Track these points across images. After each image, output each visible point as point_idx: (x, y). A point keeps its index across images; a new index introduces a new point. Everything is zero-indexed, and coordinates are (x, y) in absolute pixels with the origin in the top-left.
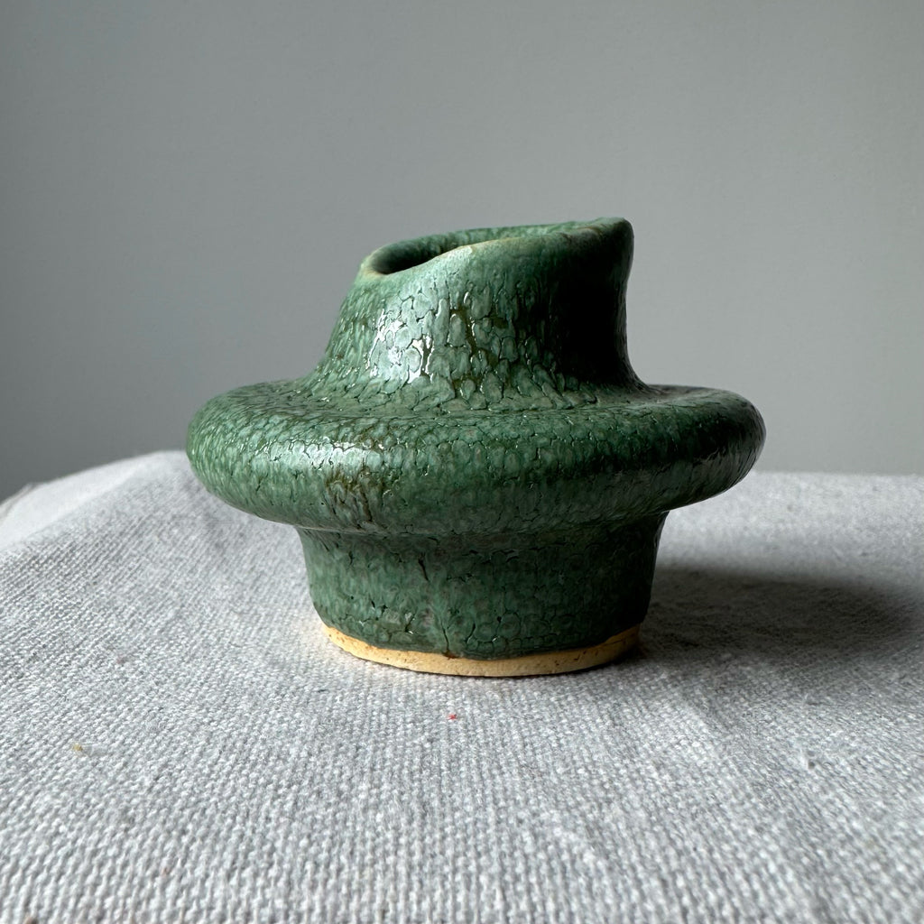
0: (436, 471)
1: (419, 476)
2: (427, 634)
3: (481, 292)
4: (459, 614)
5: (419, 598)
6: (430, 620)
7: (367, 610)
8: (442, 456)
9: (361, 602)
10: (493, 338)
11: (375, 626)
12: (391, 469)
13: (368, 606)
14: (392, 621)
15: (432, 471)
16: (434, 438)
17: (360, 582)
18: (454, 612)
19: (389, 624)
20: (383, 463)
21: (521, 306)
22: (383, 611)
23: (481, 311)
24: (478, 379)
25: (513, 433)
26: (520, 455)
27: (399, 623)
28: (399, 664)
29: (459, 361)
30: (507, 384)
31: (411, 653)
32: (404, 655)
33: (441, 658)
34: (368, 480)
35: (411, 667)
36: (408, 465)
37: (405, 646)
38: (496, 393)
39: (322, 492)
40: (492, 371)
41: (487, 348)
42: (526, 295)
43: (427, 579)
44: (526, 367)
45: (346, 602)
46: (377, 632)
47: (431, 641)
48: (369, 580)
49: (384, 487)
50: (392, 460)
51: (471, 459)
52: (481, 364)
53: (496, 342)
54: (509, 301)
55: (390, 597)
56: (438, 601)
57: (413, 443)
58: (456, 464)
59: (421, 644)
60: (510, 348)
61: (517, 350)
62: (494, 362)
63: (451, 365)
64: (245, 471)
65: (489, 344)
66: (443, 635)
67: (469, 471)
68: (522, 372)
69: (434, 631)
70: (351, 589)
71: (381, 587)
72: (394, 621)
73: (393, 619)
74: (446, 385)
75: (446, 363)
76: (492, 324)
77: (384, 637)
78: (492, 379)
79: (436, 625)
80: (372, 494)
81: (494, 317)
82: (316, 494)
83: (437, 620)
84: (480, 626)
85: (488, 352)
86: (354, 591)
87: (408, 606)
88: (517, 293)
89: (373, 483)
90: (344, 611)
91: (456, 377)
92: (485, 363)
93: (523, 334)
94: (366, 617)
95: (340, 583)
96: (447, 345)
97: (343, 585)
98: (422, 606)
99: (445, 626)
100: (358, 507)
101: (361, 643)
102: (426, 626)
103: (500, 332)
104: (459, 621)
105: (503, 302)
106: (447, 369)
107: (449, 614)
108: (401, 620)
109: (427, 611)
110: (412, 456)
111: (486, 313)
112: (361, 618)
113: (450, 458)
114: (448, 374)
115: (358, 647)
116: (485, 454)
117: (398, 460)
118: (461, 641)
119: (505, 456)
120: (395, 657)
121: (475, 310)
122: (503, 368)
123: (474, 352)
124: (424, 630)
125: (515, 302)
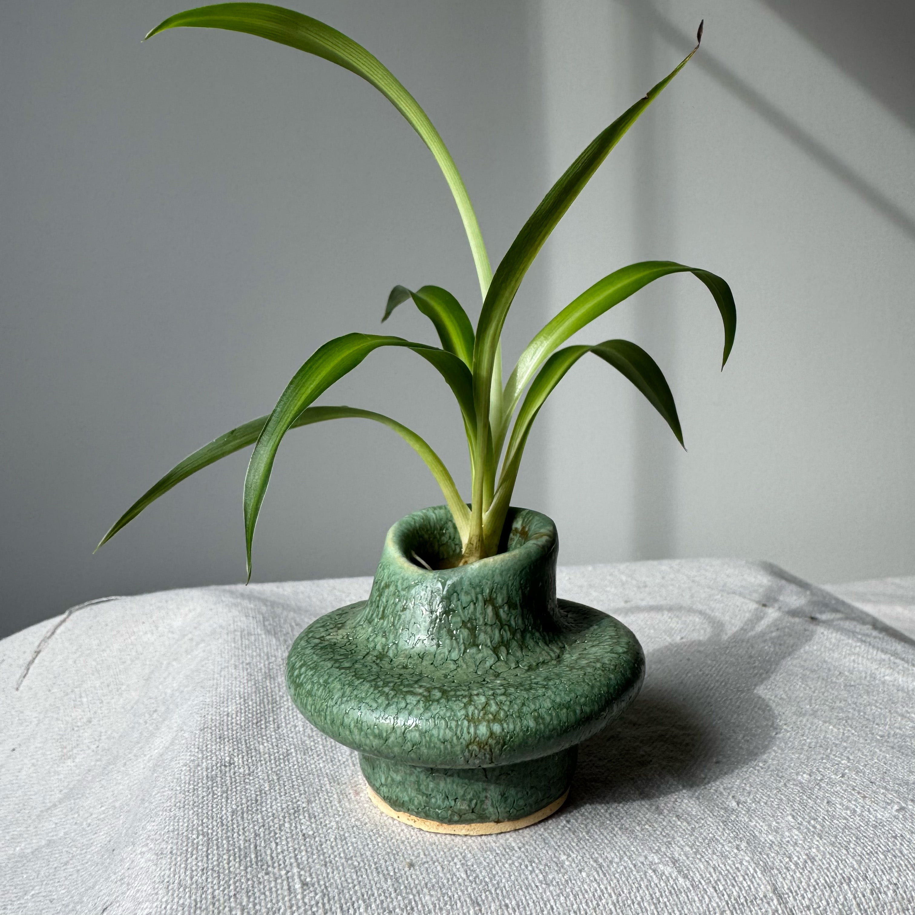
0: (534, 730)
1: (524, 735)
2: (487, 812)
3: (501, 588)
4: (506, 795)
5: (481, 790)
6: (488, 803)
7: (443, 802)
8: (536, 719)
9: (438, 797)
10: (511, 617)
11: (450, 812)
12: (508, 733)
13: (444, 799)
14: (463, 807)
15: (532, 730)
16: (528, 709)
17: (438, 784)
18: (503, 795)
19: (460, 810)
20: (503, 730)
21: (523, 593)
22: (455, 801)
23: (503, 600)
24: (507, 646)
25: (568, 699)
26: (575, 712)
27: (467, 808)
28: (463, 832)
29: (494, 635)
30: (522, 646)
31: (473, 825)
32: (467, 827)
33: (492, 824)
34: (494, 742)
35: (471, 833)
36: (518, 729)
37: (469, 822)
38: (519, 654)
39: (463, 752)
40: (513, 638)
41: (508, 623)
42: (526, 588)
43: (487, 777)
44: (530, 632)
45: (424, 798)
46: (451, 815)
47: (488, 815)
48: (446, 783)
49: (504, 744)
50: (508, 727)
51: (551, 719)
52: (507, 635)
53: (512, 618)
54: (517, 592)
55: (461, 792)
56: (493, 790)
57: (517, 714)
58: (544, 724)
59: (482, 818)
60: (520, 621)
61: (524, 622)
62: (513, 633)
63: (491, 637)
64: (400, 740)
65: (509, 621)
66: (496, 811)
67: (551, 727)
68: (528, 635)
69: (491, 809)
70: (430, 789)
71: (455, 786)
72: (465, 807)
73: (463, 806)
74: (490, 652)
75: (487, 637)
76: (509, 608)
77: (456, 818)
78: (514, 644)
79: (492, 805)
80: (496, 750)
81: (510, 604)
82: (459, 752)
83: (492, 802)
84: (517, 800)
85: (510, 626)
86: (432, 791)
87: (473, 796)
88: (521, 588)
89: (498, 743)
90: (423, 804)
91: (495, 646)
92: (509, 633)
93: (525, 611)
94: (442, 806)
95: (419, 785)
96: (486, 624)
97: (423, 787)
98: (483, 795)
99: (497, 805)
100: (485, 758)
101: (432, 822)
102: (485, 807)
103: (514, 612)
104: (506, 799)
105: (514, 593)
106: (489, 641)
107: (500, 797)
108: (469, 806)
109: (486, 797)
110: (519, 724)
111: (505, 601)
112: (439, 808)
113: (541, 721)
114: (489, 644)
115: (431, 826)
116: (557, 715)
117: (511, 727)
118: (507, 812)
119: (568, 714)
120: (461, 829)
121: (499, 600)
122: (518, 636)
123: (501, 628)
124: (484, 810)
125: (520, 592)
